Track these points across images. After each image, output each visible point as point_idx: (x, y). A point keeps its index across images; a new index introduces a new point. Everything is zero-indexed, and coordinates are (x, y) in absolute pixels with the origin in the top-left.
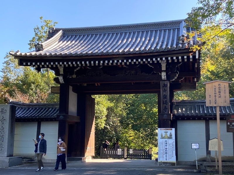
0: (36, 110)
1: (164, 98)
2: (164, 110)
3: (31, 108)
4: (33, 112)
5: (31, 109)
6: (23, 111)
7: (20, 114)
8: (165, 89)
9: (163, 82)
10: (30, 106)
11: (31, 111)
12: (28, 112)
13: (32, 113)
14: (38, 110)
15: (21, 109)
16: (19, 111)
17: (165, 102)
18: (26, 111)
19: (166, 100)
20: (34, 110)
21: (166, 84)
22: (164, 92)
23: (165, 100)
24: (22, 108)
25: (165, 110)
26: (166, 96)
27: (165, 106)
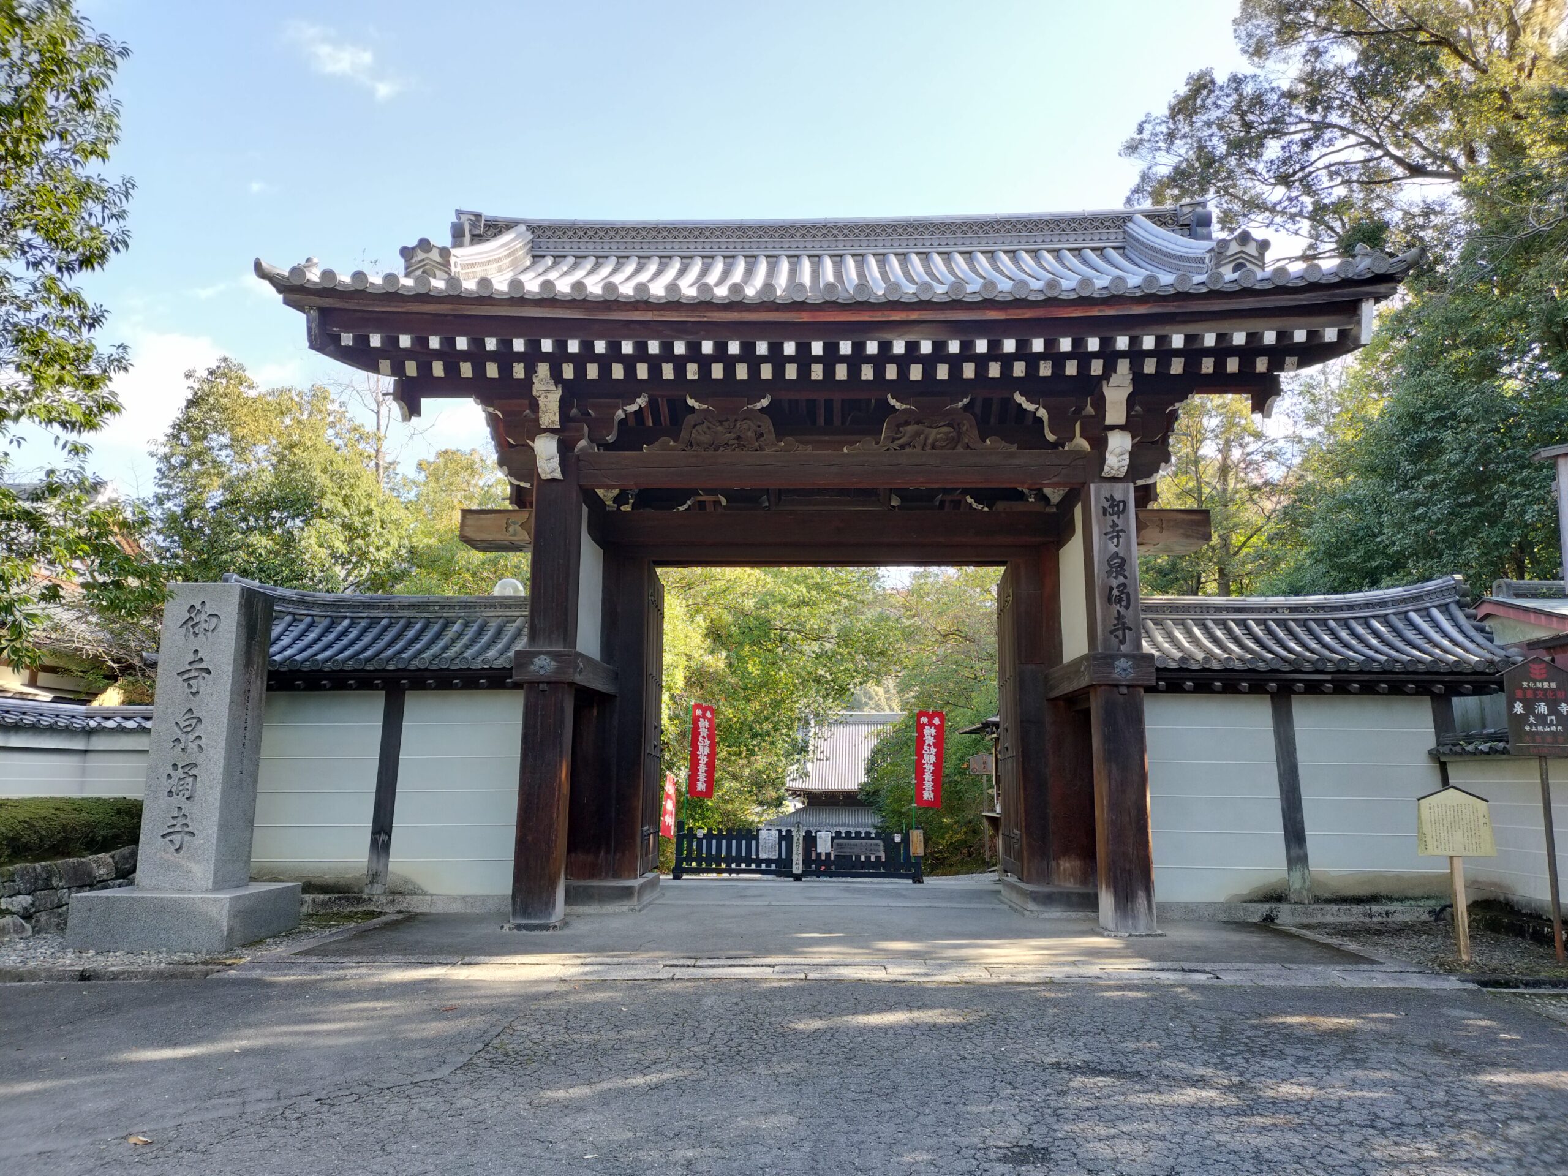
0: (375, 631)
1: (1109, 573)
2: (1111, 632)
3: (346, 617)
4: (358, 638)
5: (346, 623)
6: (303, 634)
7: (284, 649)
8: (1115, 525)
9: (1106, 489)
10: (343, 606)
11: (352, 636)
12: (332, 637)
13: (353, 643)
14: (385, 629)
15: (290, 625)
16: (282, 634)
17: (1115, 592)
18: (322, 635)
19: (1124, 585)
20: (365, 630)
21: (1118, 497)
22: (1111, 539)
23: (1115, 583)
24: (295, 620)
25: (1120, 633)
26: (1123, 561)
27: (1119, 617)
